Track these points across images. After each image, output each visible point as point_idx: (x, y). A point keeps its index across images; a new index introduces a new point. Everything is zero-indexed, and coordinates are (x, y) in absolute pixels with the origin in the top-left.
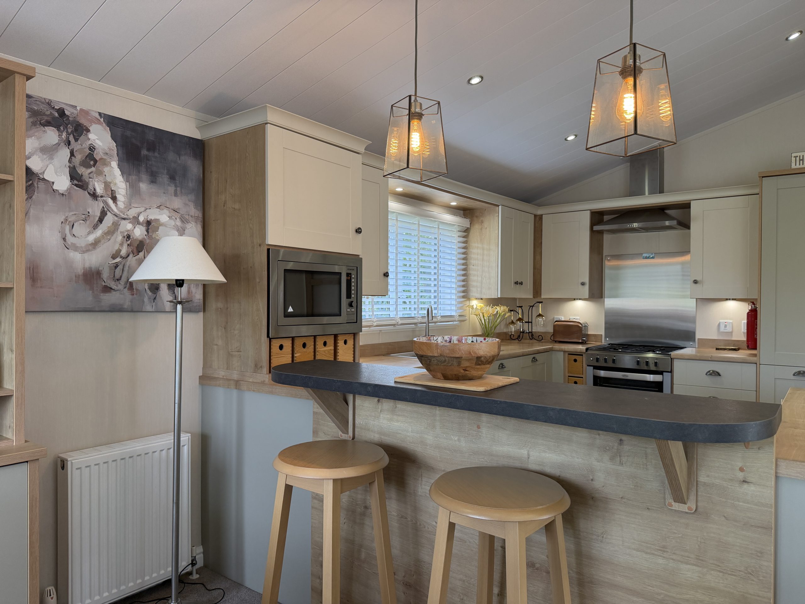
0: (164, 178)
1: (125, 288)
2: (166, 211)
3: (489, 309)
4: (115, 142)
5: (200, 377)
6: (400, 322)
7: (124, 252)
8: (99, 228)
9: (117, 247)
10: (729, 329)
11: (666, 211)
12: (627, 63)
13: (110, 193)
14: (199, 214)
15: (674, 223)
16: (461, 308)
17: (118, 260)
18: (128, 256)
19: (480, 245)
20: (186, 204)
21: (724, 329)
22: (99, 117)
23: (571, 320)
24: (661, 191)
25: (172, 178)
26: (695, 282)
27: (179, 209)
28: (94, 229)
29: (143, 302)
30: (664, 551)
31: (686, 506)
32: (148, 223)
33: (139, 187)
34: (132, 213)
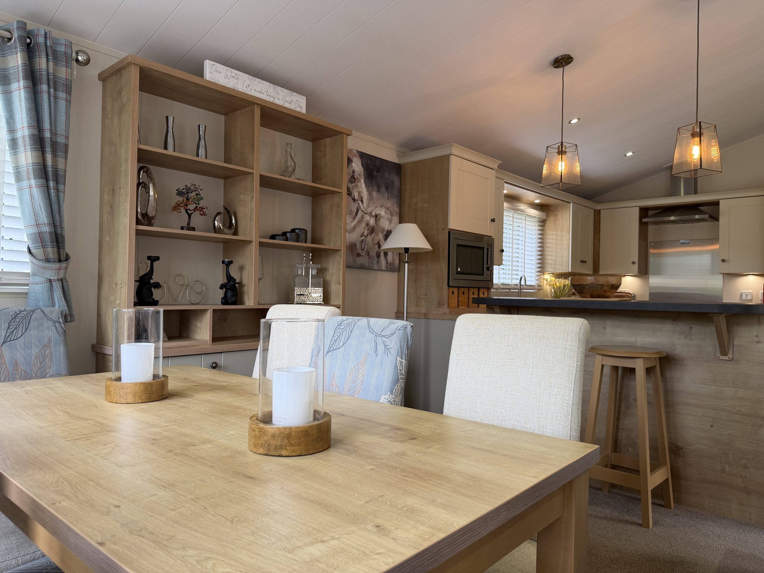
0: (383, 189)
1: (366, 255)
2: (384, 209)
3: (561, 281)
4: (363, 167)
5: (396, 312)
6: (502, 287)
7: (365, 234)
8: (356, 219)
9: (363, 230)
10: (749, 297)
11: (699, 208)
12: (695, 130)
13: (360, 198)
14: (398, 210)
15: (707, 216)
16: (538, 280)
17: (363, 238)
18: (368, 235)
19: (554, 233)
20: (393, 205)
21: (745, 297)
22: (356, 153)
23: (622, 292)
24: (696, 193)
25: (387, 188)
26: (723, 261)
27: (389, 207)
28: (354, 219)
29: (373, 263)
30: (715, 382)
31: (727, 357)
32: (376, 216)
33: (373, 194)
34: (369, 210)
